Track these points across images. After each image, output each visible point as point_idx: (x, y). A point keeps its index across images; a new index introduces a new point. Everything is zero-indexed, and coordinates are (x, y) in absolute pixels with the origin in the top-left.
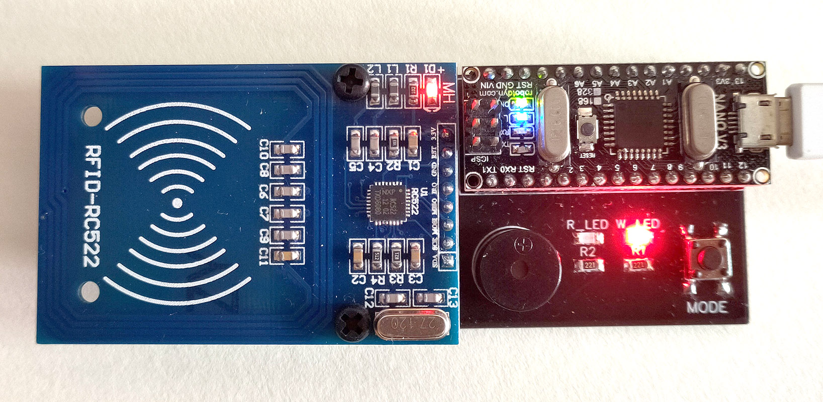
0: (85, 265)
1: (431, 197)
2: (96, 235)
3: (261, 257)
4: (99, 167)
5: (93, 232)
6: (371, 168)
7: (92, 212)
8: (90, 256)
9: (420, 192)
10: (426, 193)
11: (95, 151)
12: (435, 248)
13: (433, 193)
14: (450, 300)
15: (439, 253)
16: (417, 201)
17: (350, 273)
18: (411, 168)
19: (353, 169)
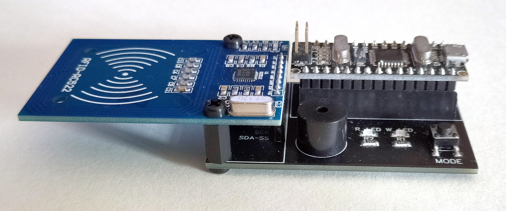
0: (63, 91)
1: (270, 74)
2: (75, 82)
3: (166, 90)
4: (88, 64)
5: (73, 82)
6: (238, 66)
7: (76, 77)
8: (67, 88)
9: (264, 73)
10: (268, 73)
11: (88, 60)
12: (269, 89)
13: (272, 73)
14: (276, 105)
15: (272, 90)
16: (262, 75)
17: (218, 96)
18: (260, 66)
19: (227, 66)
